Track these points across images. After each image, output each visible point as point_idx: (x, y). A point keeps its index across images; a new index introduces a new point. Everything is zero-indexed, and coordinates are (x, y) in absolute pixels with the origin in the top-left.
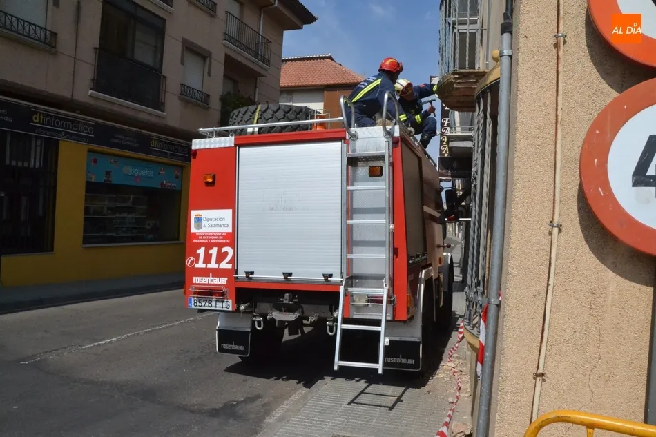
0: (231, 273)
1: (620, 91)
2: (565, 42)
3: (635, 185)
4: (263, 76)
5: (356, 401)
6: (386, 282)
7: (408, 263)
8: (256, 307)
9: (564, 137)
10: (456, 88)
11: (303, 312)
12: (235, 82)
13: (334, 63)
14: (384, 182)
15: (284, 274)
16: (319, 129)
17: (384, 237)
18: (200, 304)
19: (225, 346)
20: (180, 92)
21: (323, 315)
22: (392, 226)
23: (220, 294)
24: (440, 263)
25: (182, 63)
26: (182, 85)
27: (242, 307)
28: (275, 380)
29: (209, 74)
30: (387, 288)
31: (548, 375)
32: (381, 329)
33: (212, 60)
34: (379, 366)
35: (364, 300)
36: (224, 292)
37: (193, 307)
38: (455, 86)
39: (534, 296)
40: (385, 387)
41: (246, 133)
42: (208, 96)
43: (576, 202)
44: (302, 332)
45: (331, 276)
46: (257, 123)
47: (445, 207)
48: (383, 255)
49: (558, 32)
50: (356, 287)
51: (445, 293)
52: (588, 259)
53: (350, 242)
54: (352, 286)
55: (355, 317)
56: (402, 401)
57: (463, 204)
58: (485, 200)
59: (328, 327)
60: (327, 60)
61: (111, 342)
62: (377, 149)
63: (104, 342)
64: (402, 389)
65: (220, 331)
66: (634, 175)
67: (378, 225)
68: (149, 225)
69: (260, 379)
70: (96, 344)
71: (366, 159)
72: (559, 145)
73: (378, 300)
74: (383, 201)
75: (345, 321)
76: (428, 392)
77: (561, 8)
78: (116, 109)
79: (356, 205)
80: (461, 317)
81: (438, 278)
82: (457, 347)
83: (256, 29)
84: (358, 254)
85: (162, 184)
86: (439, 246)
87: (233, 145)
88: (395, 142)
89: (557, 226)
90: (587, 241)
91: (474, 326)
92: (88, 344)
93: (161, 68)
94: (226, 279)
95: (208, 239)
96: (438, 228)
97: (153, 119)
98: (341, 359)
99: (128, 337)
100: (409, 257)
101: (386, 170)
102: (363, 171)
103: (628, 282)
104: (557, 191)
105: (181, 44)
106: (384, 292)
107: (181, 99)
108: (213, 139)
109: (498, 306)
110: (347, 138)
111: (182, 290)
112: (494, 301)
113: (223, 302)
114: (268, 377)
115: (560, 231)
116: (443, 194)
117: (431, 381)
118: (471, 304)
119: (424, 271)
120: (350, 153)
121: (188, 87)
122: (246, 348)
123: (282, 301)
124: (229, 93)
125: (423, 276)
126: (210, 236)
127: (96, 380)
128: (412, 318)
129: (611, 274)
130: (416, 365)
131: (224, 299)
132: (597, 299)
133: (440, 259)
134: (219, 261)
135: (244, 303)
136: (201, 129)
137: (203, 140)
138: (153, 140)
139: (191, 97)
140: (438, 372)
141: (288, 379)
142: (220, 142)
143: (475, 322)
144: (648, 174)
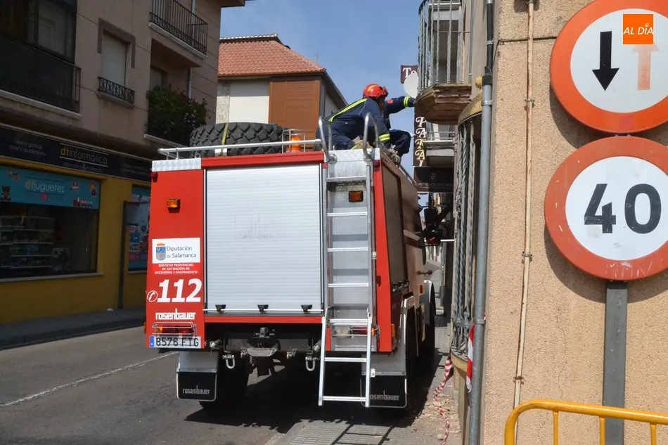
0: (200, 307)
1: (578, 148)
2: (533, 105)
3: (586, 223)
4: (198, 66)
5: (340, 441)
6: (369, 311)
7: (392, 292)
8: (226, 344)
9: (532, 183)
10: (438, 104)
11: (279, 348)
12: (163, 73)
13: (281, 47)
14: (365, 208)
15: (259, 306)
16: (294, 151)
17: (366, 265)
18: (164, 343)
19: (187, 391)
20: (97, 87)
21: (302, 350)
22: (374, 254)
23: (187, 331)
24: (421, 292)
25: (100, 51)
26: (100, 78)
27: (213, 344)
28: (245, 426)
29: (133, 66)
30: (371, 318)
31: (526, 379)
32: (367, 360)
33: (136, 47)
34: (366, 400)
35: (346, 331)
36: (191, 329)
37: (156, 346)
38: (436, 101)
39: (512, 313)
40: (368, 427)
41: (213, 154)
42: (133, 92)
43: (543, 236)
44: (273, 371)
45: (310, 307)
46: (225, 144)
47: (424, 227)
48: (366, 283)
49: (527, 97)
50: (337, 318)
51: (426, 326)
52: (554, 283)
53: (329, 270)
54: (333, 317)
55: (337, 350)
56: (388, 440)
57: (443, 221)
58: (469, 227)
59: (307, 363)
60: (273, 42)
61: (39, 397)
62: (357, 174)
63: (31, 397)
64: (387, 428)
65: (181, 374)
66: (586, 215)
67: (359, 253)
68: (56, 253)
69: (228, 426)
70: (21, 400)
71: (346, 183)
72: (528, 191)
73: (362, 331)
74: (365, 228)
75: (328, 354)
76: (416, 430)
77: (530, 78)
78: (17, 108)
79: (336, 231)
80: (445, 354)
81: (419, 309)
82: (443, 387)
83: (187, 7)
84: (339, 284)
85: (75, 202)
86: (419, 273)
87: (200, 168)
88: (376, 166)
89: (528, 256)
90: (552, 267)
91: (462, 352)
92: (11, 401)
93: (74, 58)
94: (195, 313)
95: (173, 271)
96: (416, 252)
97: (66, 122)
98: (325, 393)
99: (60, 389)
100: (392, 286)
101: (367, 195)
102: (341, 196)
103: (585, 300)
104: (527, 227)
105: (97, 27)
106: (367, 322)
107: (99, 97)
108: (177, 161)
109: (484, 325)
110: (325, 161)
111: (142, 328)
112: (479, 321)
113: (190, 339)
114: (237, 424)
115: (531, 260)
116: (422, 214)
117: (417, 421)
118: (458, 330)
119: (406, 300)
120: (329, 178)
121: (107, 81)
122: (212, 392)
123: (258, 336)
124: (157, 89)
125: (405, 306)
126: (176, 267)
127: (38, 438)
128: (395, 350)
129: (572, 294)
130: (401, 402)
131: (192, 335)
132: (562, 315)
133: (421, 286)
134: (185, 295)
135: (214, 340)
136: (162, 149)
137: (164, 161)
138: (63, 147)
139: (112, 94)
140: (423, 411)
141: (259, 425)
142: (185, 164)
143: (462, 349)
144: (596, 214)
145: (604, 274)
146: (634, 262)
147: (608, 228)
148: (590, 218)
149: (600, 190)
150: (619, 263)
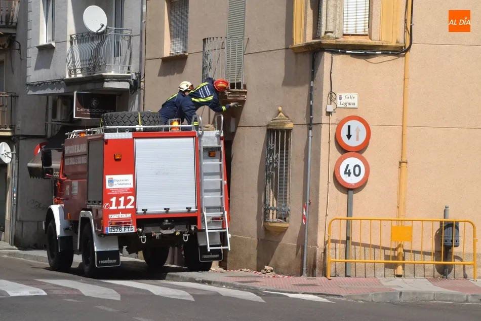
1: (342, 155)
14: (218, 160)
15: (165, 209)
18: (114, 231)
19: (102, 262)
21: (183, 231)
23: (126, 223)
27: (140, 230)
32: (227, 231)
35: (210, 219)
36: (129, 222)
45: (190, 208)
46: (141, 125)
49: (329, 140)
55: (203, 229)
59: (184, 237)
73: (217, 219)
79: (203, 171)
84: (206, 196)
87: (132, 138)
88: (222, 139)
90: (335, 185)
94: (131, 214)
95: (118, 192)
98: (211, 246)
102: (205, 153)
103: (343, 194)
104: (329, 175)
108: (117, 133)
109: (309, 204)
110: (197, 136)
113: (128, 227)
122: (118, 261)
123: (165, 224)
126: (120, 190)
131: (129, 225)
134: (125, 205)
135: (141, 227)
144: (347, 172)
145: (349, 187)
146: (355, 184)
147: (349, 176)
148: (345, 173)
149: (348, 166)
150: (352, 184)
